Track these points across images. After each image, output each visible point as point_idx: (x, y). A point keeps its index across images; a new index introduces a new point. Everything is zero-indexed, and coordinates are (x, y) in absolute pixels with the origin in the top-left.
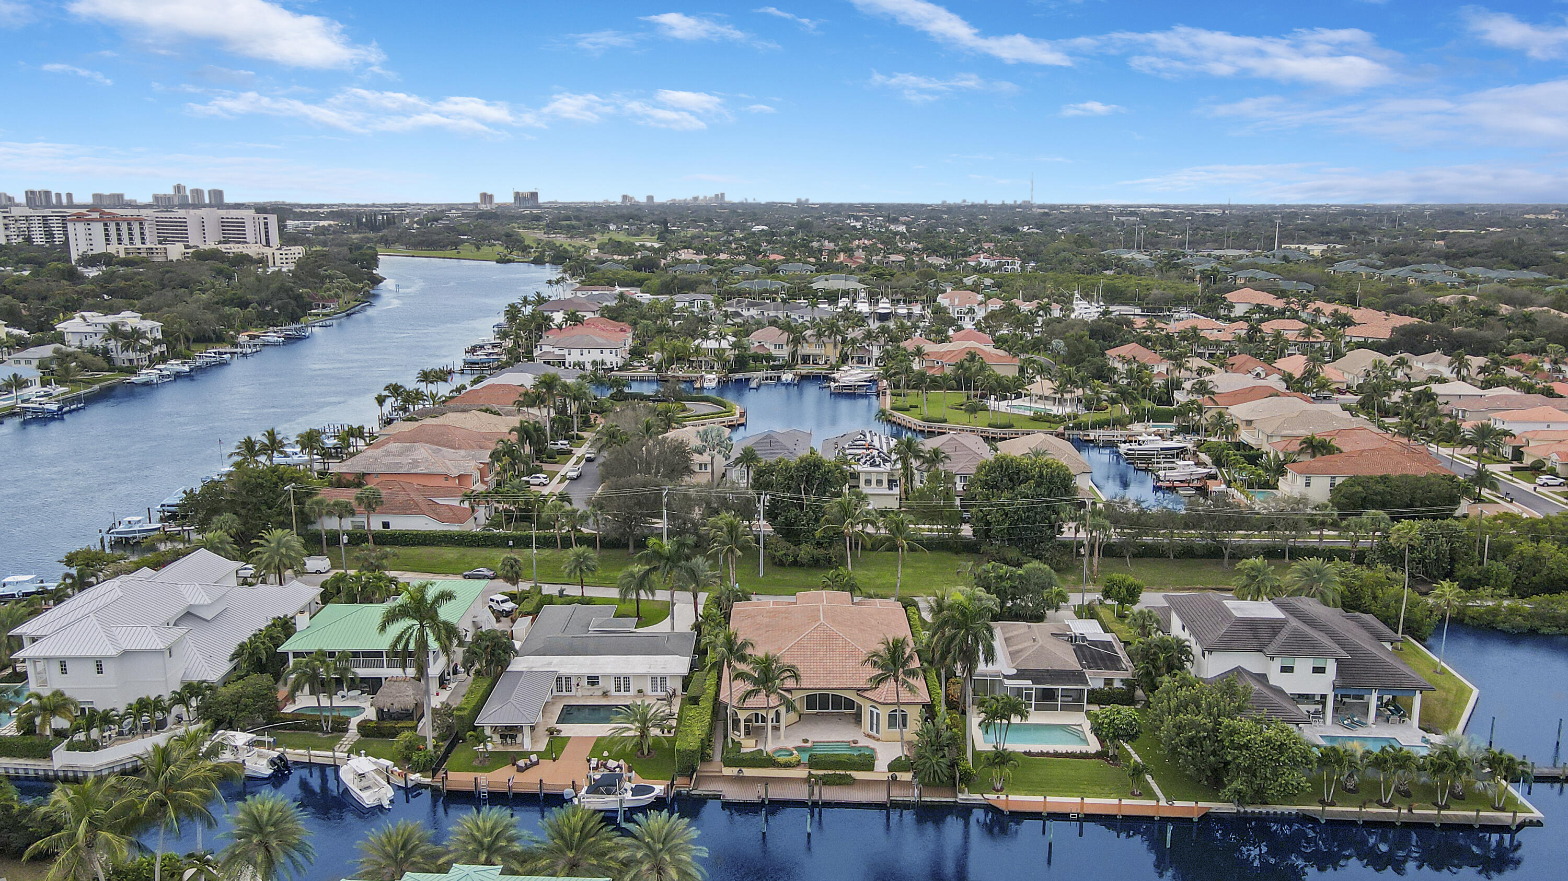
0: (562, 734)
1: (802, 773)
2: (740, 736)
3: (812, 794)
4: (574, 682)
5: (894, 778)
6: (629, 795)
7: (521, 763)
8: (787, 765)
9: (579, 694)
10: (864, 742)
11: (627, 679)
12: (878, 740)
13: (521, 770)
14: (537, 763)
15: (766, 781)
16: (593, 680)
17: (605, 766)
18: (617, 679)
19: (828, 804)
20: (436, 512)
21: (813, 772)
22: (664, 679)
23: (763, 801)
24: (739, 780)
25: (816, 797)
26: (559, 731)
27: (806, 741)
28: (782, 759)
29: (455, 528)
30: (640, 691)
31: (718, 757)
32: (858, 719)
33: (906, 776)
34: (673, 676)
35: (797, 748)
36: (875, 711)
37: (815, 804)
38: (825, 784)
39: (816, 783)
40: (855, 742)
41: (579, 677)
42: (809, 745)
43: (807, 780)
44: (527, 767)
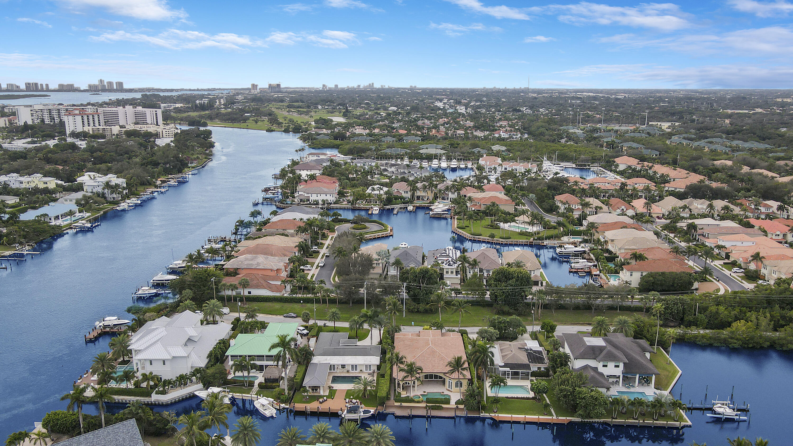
0: (334, 389)
1: (424, 405)
2: (400, 390)
3: (427, 413)
4: (336, 367)
5: (457, 407)
6: (362, 414)
7: (321, 400)
8: (418, 402)
9: (338, 371)
10: (446, 392)
11: (356, 366)
12: (451, 392)
13: (321, 403)
14: (326, 400)
15: (411, 408)
16: (343, 366)
17: (351, 401)
18: (352, 366)
19: (433, 417)
20: (270, 287)
21: (428, 405)
22: (370, 366)
23: (410, 415)
24: (401, 407)
25: (429, 414)
26: (333, 387)
27: (425, 392)
28: (416, 400)
29: (278, 294)
30: (361, 370)
31: (392, 398)
32: (444, 382)
33: (462, 406)
34: (374, 365)
35: (421, 395)
36: (450, 381)
37: (429, 417)
38: (432, 409)
39: (429, 408)
40: (443, 393)
41: (338, 365)
42: (426, 393)
43: (425, 408)
44: (323, 402)
